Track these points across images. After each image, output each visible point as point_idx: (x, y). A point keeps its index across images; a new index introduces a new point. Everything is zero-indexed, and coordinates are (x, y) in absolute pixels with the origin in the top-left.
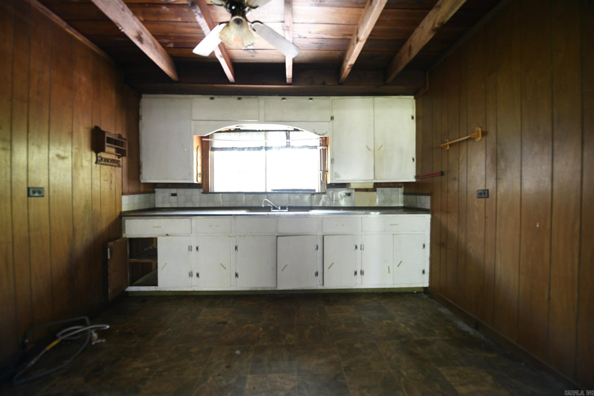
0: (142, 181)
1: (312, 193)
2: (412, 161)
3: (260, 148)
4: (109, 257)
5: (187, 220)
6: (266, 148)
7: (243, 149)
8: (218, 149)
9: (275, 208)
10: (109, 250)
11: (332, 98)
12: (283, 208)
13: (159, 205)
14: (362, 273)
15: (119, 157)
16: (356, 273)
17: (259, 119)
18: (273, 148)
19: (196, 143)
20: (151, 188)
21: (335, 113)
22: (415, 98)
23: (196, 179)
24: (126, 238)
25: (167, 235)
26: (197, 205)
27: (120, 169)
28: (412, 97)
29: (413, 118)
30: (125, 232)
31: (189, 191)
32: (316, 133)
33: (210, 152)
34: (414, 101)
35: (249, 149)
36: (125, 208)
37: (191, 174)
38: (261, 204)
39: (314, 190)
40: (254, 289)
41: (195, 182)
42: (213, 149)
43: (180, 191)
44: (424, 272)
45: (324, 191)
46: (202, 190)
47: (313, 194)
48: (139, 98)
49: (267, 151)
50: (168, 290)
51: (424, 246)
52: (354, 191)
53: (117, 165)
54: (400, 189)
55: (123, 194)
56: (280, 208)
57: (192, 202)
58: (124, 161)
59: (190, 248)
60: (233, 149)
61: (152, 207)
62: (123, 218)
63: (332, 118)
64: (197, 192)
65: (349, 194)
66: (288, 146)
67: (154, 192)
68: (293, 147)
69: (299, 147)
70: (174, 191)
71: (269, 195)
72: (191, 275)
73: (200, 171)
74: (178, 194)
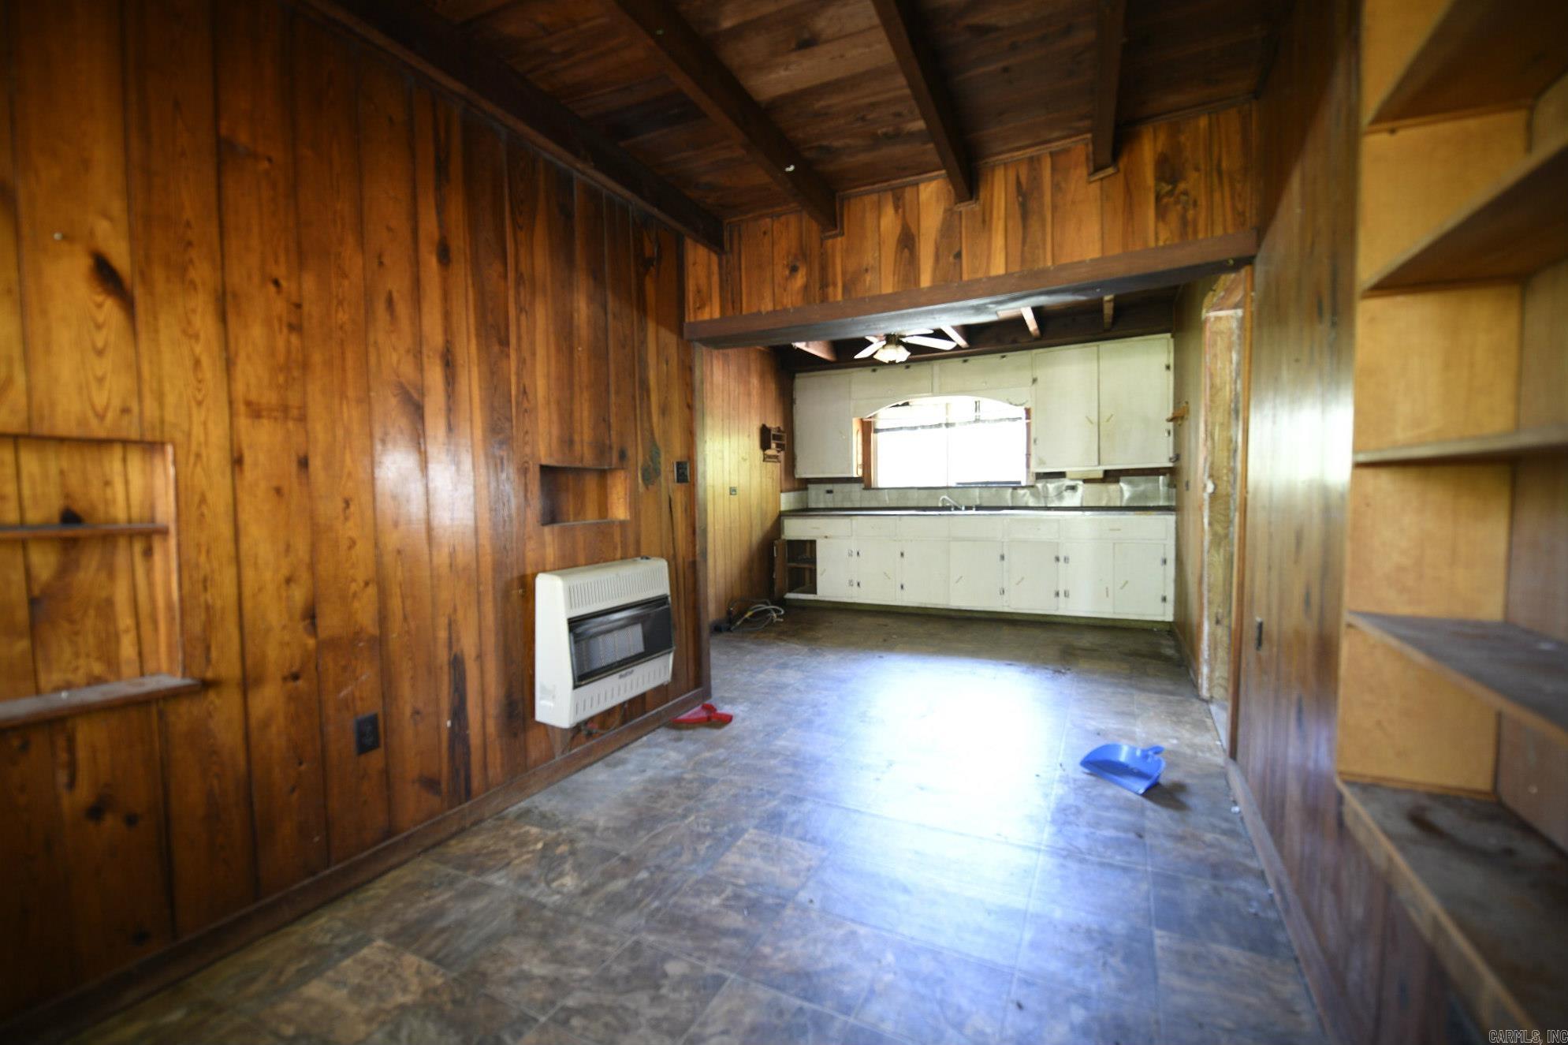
0: (797, 476)
1: (1016, 486)
2: (1166, 434)
3: (939, 425)
4: (775, 555)
5: (846, 520)
6: (947, 425)
7: (915, 428)
8: (882, 430)
9: (957, 508)
10: (775, 548)
11: (1035, 351)
12: (968, 508)
13: (812, 505)
14: (1066, 594)
15: (779, 452)
16: (1057, 594)
17: (932, 391)
18: (957, 425)
19: (856, 426)
20: (804, 484)
21: (1038, 374)
22: (1173, 337)
23: (857, 472)
24: (784, 540)
25: (826, 537)
26: (857, 505)
27: (779, 464)
28: (1168, 335)
29: (1168, 367)
30: (783, 533)
31: (847, 487)
32: (1011, 404)
33: (872, 435)
34: (1172, 341)
35: (923, 427)
36: (783, 507)
37: (850, 465)
38: (937, 502)
39: (1019, 483)
40: (923, 606)
41: (855, 475)
42: (876, 431)
43: (836, 487)
44: (1164, 599)
45: (1031, 484)
46: (862, 486)
47: (1015, 488)
48: (793, 379)
49: (949, 429)
50: (827, 599)
51: (1165, 562)
52: (1081, 483)
53: (776, 460)
54: (1161, 478)
55: (781, 492)
56: (963, 508)
57: (851, 501)
58: (782, 455)
59: (850, 555)
60: (901, 428)
61: (805, 507)
62: (782, 518)
63: (1035, 381)
64: (857, 488)
65: (1073, 488)
66: (977, 420)
67: (806, 489)
68: (984, 421)
69: (996, 421)
70: (829, 487)
71: (950, 490)
72: (851, 583)
73: (860, 461)
74: (835, 491)
